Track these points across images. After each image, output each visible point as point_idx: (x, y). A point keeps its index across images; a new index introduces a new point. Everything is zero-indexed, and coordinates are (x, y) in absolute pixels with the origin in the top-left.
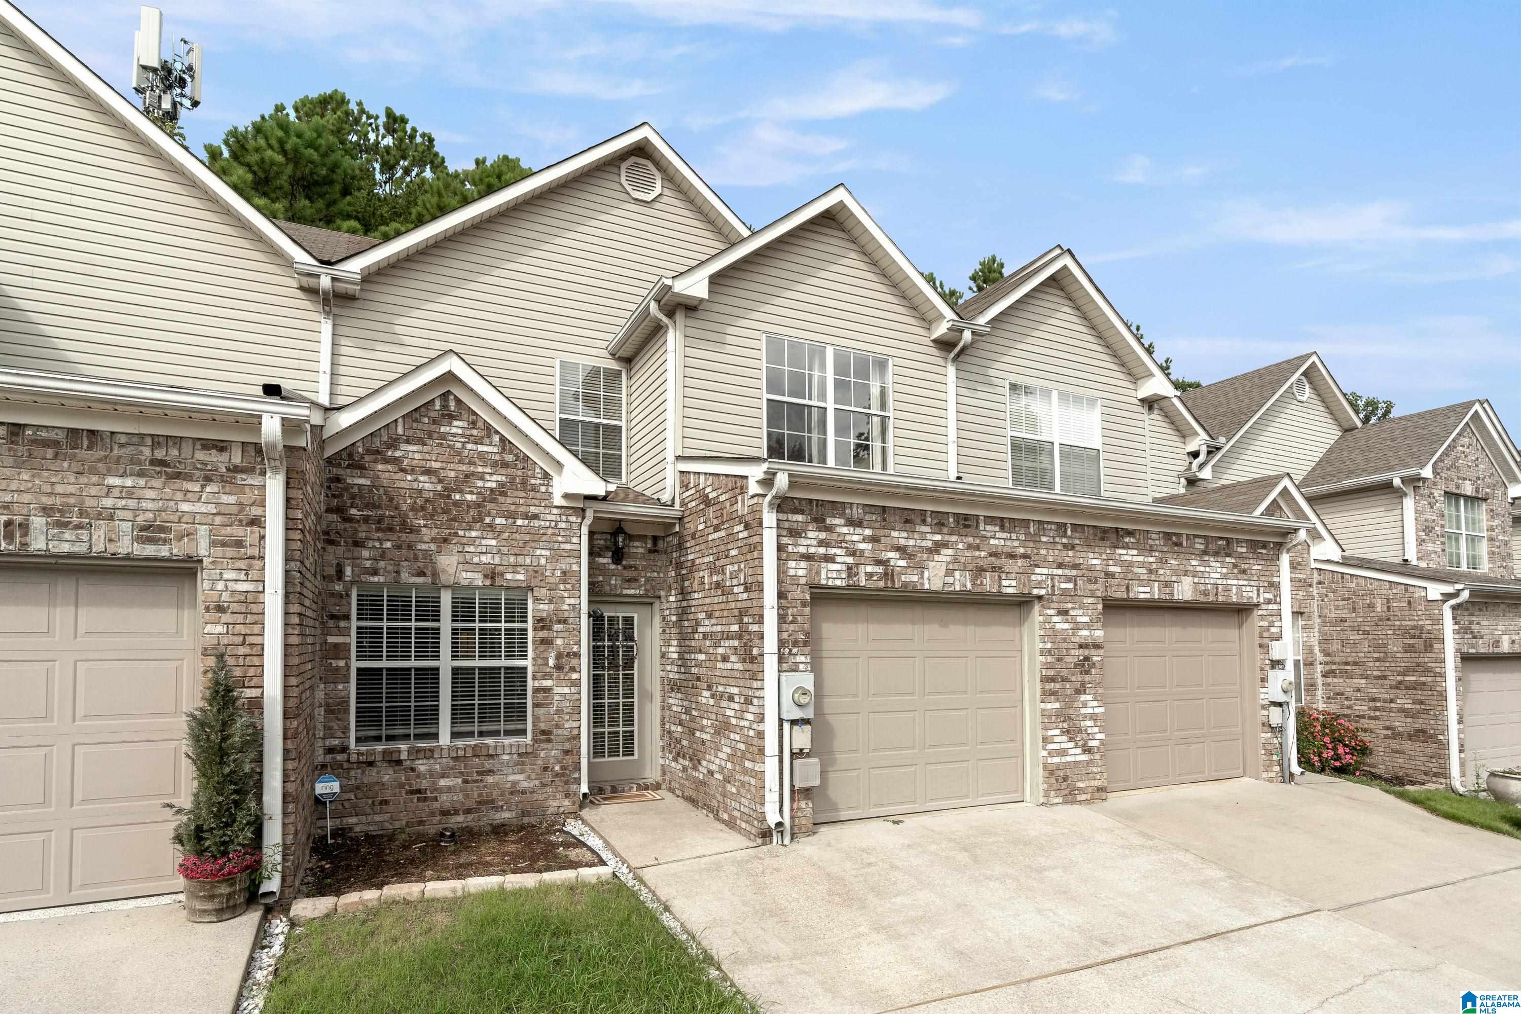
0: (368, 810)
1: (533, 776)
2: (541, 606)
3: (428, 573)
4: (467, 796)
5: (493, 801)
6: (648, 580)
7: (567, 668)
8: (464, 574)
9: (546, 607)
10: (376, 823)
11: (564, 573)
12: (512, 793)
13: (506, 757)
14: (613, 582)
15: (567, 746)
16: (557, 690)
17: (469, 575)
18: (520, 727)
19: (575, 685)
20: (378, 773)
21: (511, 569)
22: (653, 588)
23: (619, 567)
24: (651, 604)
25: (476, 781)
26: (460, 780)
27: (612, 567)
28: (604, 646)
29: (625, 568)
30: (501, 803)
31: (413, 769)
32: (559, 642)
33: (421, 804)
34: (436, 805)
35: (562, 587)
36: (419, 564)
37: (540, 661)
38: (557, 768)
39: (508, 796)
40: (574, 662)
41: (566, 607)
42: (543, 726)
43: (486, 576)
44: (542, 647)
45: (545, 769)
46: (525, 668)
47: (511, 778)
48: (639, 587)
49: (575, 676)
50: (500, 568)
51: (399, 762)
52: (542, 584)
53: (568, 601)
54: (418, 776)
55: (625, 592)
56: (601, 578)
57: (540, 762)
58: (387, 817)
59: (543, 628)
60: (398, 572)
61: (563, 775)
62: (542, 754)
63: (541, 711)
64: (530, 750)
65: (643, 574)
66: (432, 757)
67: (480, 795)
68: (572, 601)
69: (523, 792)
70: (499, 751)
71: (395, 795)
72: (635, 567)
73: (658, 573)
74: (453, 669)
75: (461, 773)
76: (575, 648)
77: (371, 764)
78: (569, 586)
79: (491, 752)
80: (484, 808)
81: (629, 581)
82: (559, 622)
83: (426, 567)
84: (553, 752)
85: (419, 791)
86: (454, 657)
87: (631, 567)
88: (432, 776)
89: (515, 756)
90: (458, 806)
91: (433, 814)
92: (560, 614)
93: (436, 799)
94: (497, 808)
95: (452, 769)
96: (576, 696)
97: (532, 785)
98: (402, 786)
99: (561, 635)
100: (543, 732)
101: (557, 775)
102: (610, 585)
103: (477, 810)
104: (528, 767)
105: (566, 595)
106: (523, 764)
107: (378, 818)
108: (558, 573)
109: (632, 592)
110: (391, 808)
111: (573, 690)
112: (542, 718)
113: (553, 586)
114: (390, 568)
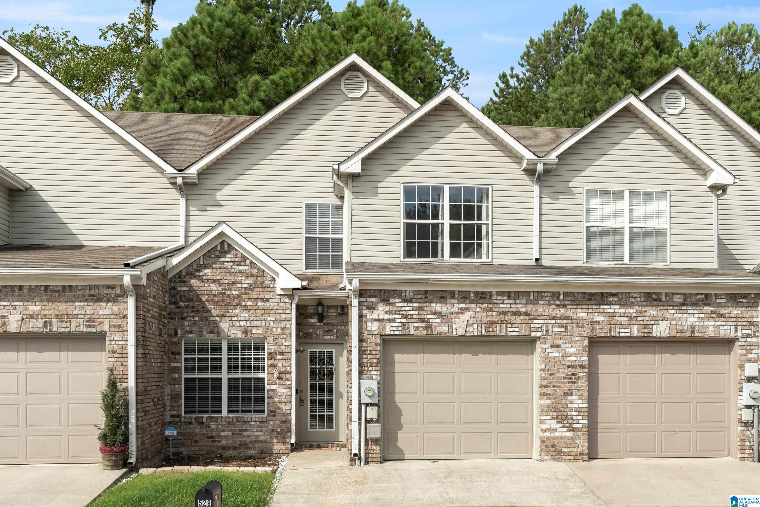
0: (189, 445)
1: (267, 433)
2: (271, 347)
3: (216, 332)
4: (234, 442)
5: (246, 445)
6: (338, 330)
7: (284, 379)
8: (232, 332)
9: (273, 347)
10: (192, 451)
11: (283, 329)
12: (256, 441)
13: (253, 423)
14: (318, 332)
15: (284, 419)
16: (279, 390)
17: (235, 332)
18: (262, 409)
19: (289, 388)
20: (194, 427)
21: (255, 328)
22: (341, 334)
23: (322, 324)
24: (343, 344)
25: (238, 434)
26: (231, 433)
27: (318, 324)
28: (316, 368)
29: (325, 324)
30: (251, 446)
31: (209, 427)
32: (280, 365)
33: (213, 444)
34: (220, 445)
35: (281, 337)
36: (211, 327)
37: (270, 375)
38: (279, 430)
39: (254, 443)
40: (288, 375)
41: (283, 347)
42: (271, 408)
43: (243, 332)
44: (271, 368)
45: (273, 430)
46: (264, 379)
47: (256, 434)
48: (333, 335)
49: (288, 383)
50: (250, 328)
51: (203, 423)
52: (271, 335)
53: (284, 344)
54: (211, 430)
55: (325, 337)
56: (311, 331)
57: (270, 426)
58: (197, 449)
59: (271, 358)
60: (201, 332)
61: (282, 434)
62: (271, 422)
63: (271, 400)
64: (265, 420)
65: (335, 327)
66: (217, 421)
67: (240, 441)
68: (287, 344)
69: (262, 441)
70: (249, 420)
71: (201, 438)
72: (331, 324)
73: (345, 326)
74: (229, 379)
75: (232, 430)
76: (288, 369)
77: (190, 423)
78: (285, 336)
79: (245, 420)
80: (242, 448)
81: (327, 331)
82: (280, 355)
83: (214, 328)
84: (277, 422)
85: (212, 438)
86: (229, 373)
87: (329, 323)
88: (218, 430)
89: (258, 423)
90: (230, 446)
91: (218, 449)
92: (281, 351)
93: (219, 442)
94: (249, 448)
95: (227, 427)
96: (289, 394)
97: (266, 438)
98: (204, 434)
99: (281, 361)
100: (272, 412)
101: (279, 434)
102: (316, 334)
103: (239, 449)
104: (264, 429)
105: (283, 340)
106: (261, 427)
107: (193, 449)
108: (279, 329)
109: (329, 337)
110: (199, 444)
111: (287, 390)
112: (271, 405)
113: (277, 336)
114: (198, 330)
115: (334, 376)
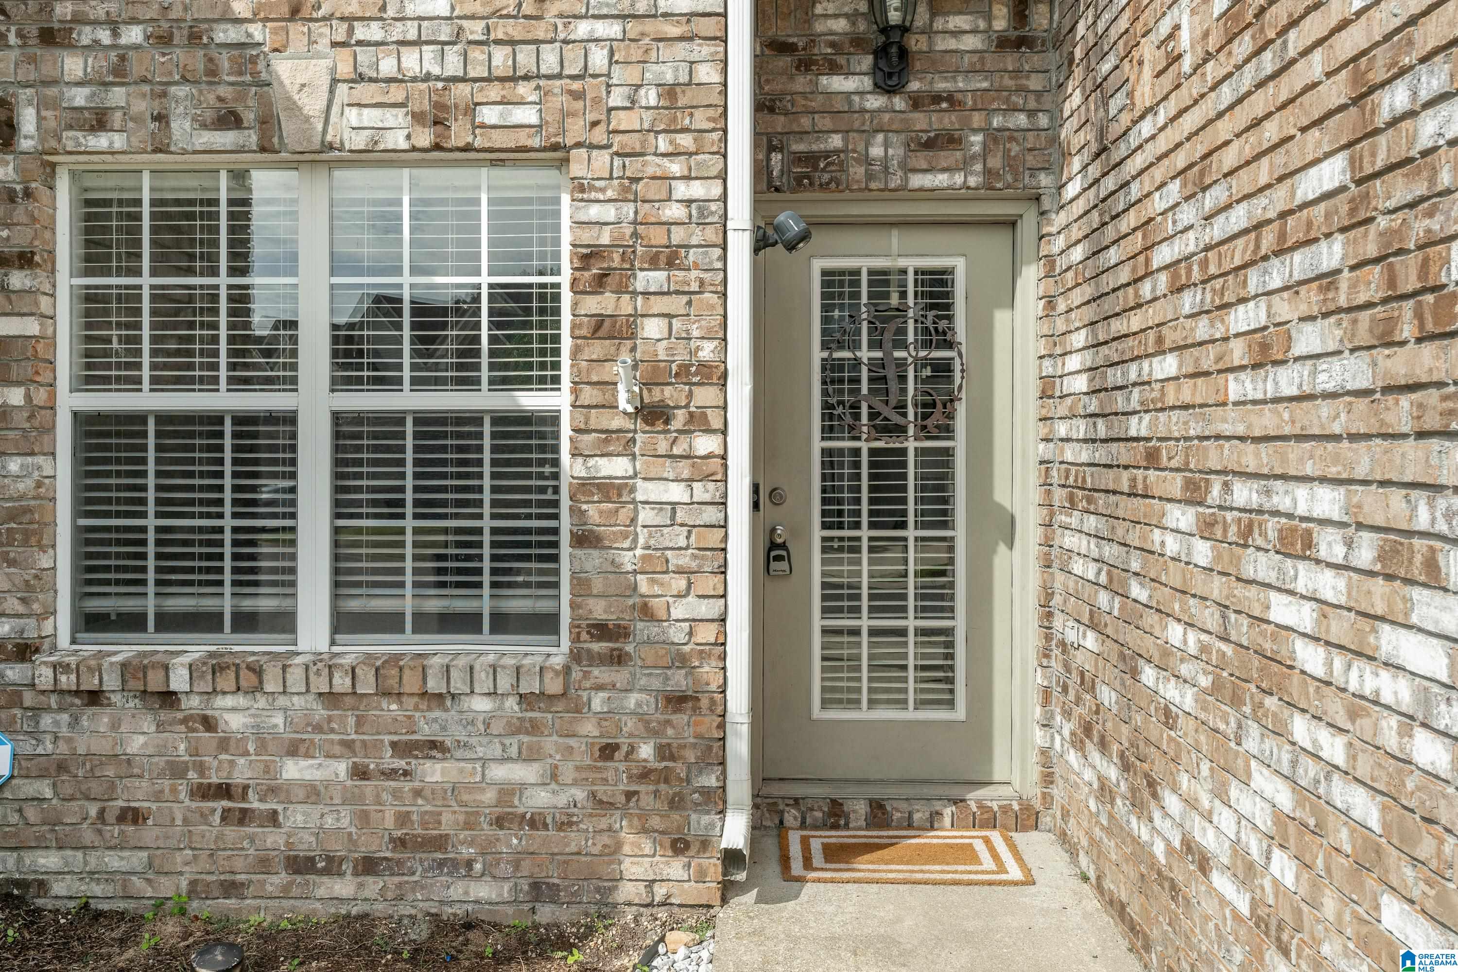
0: (88, 836)
1: (568, 773)
2: (594, 212)
3: (249, 117)
4: (364, 818)
5: (440, 843)
6: (993, 137)
7: (679, 419)
8: (352, 114)
9: (609, 213)
10: (110, 876)
11: (670, 92)
12: (500, 822)
13: (481, 705)
14: (876, 151)
15: (679, 680)
16: (646, 491)
17: (371, 117)
18: (544, 606)
19: (707, 477)
20: (115, 726)
21: (494, 92)
22: (1011, 163)
23: (899, 102)
24: (1011, 224)
25: (391, 774)
26: (342, 768)
27: (875, 102)
28: (856, 364)
29: (916, 102)
30: (467, 852)
31: (209, 724)
32: (653, 328)
33: (232, 832)
34: (274, 839)
35: (663, 144)
36: (223, 91)
37: (589, 395)
38: (646, 751)
39: (487, 830)
40: (705, 396)
41: (675, 211)
42: (599, 610)
43: (418, 118)
44: (597, 349)
45: (608, 751)
46: (554, 419)
47: (499, 772)
48: (964, 166)
49: (705, 444)
50: (462, 90)
51: (169, 698)
52: (599, 136)
53: (681, 190)
54: (224, 745)
55: (917, 181)
56: (836, 141)
57: (589, 728)
58: (137, 859)
59: (600, 283)
60: (161, 118)
61: (665, 777)
62: (598, 702)
63: (593, 559)
64: (554, 686)
65: (977, 119)
66: (258, 688)
67: (403, 819)
68: (697, 190)
69: (536, 822)
70: (458, 684)
71: (158, 796)
72: (950, 98)
73: (1032, 114)
74: (337, 417)
75: (348, 745)
76: (707, 351)
77: (94, 697)
78: (686, 141)
79: (434, 685)
80: (418, 861)
81: (929, 145)
82: (654, 263)
83: (241, 97)
84: (632, 700)
85: (224, 791)
86: (338, 384)
87: (937, 99)
88: (262, 746)
89: (511, 703)
90: (338, 848)
91: (264, 865)
92: (657, 236)
93: (273, 818)
94: (455, 864)
95: (318, 729)
96: (712, 515)
97: (562, 800)
98: (177, 771)
99: (659, 305)
100: (601, 631)
101: (645, 775)
102: (867, 161)
103: (395, 867)
104: (550, 743)
105: (676, 168)
106: (534, 728)
107: (114, 861)
108: (650, 96)
109: (941, 179)
110: (149, 834)
111: (701, 491)
112: (597, 585)
113: (633, 142)
114: (141, 106)
115: (961, 410)
